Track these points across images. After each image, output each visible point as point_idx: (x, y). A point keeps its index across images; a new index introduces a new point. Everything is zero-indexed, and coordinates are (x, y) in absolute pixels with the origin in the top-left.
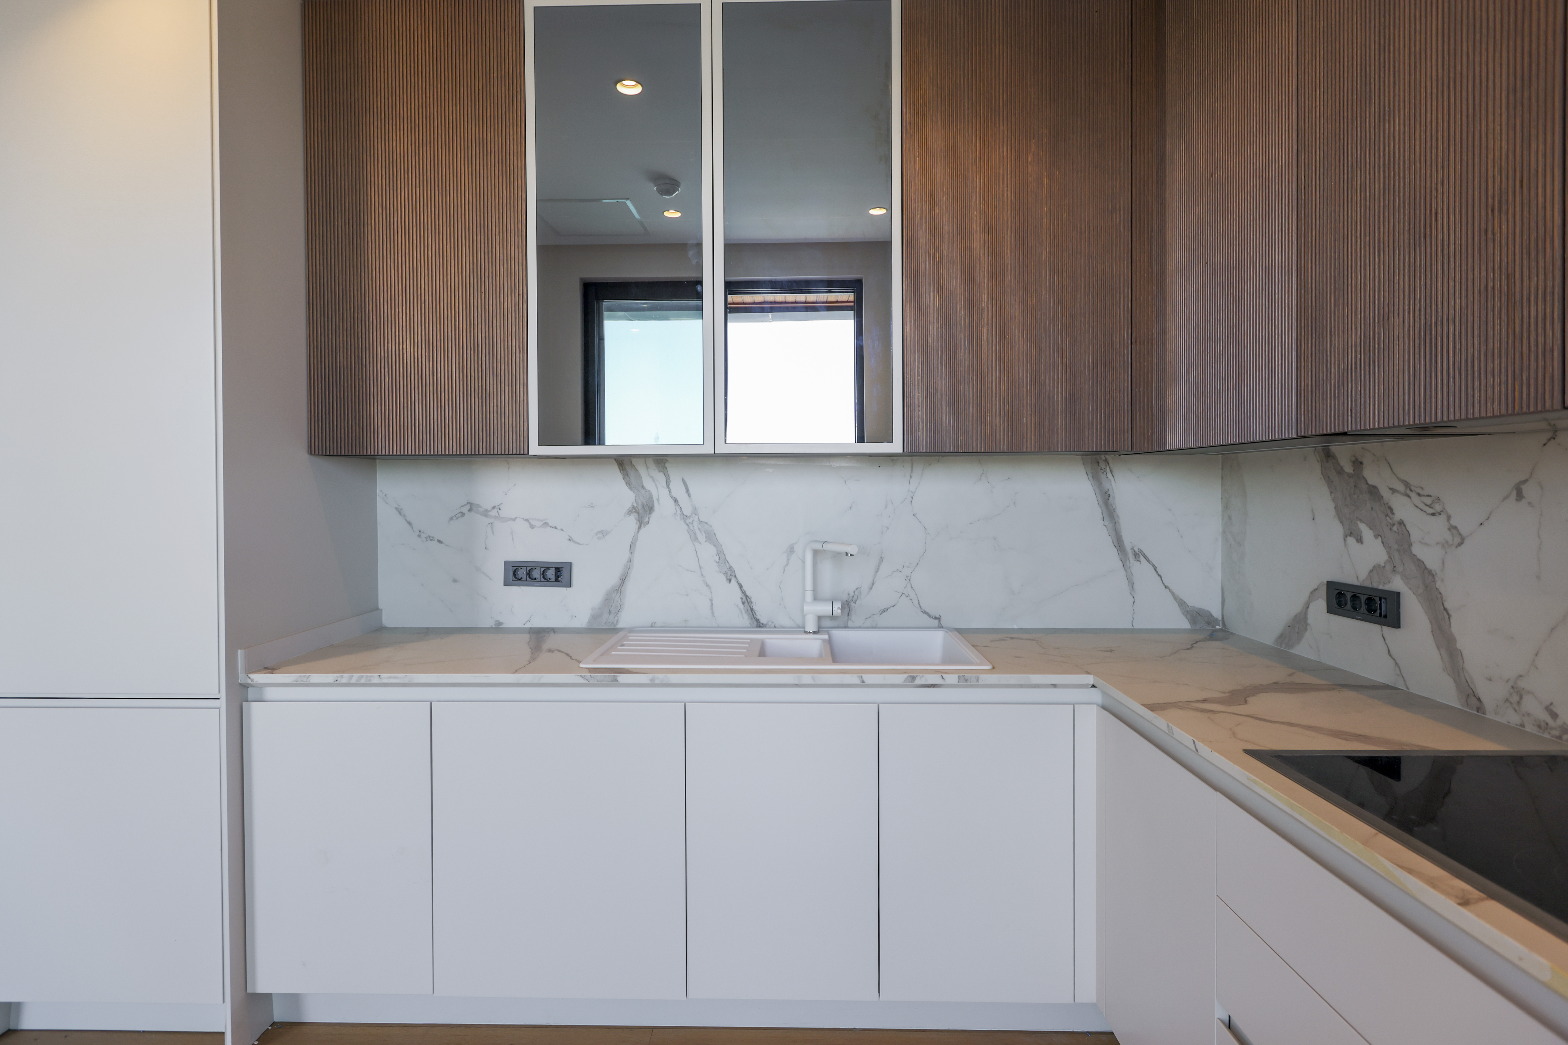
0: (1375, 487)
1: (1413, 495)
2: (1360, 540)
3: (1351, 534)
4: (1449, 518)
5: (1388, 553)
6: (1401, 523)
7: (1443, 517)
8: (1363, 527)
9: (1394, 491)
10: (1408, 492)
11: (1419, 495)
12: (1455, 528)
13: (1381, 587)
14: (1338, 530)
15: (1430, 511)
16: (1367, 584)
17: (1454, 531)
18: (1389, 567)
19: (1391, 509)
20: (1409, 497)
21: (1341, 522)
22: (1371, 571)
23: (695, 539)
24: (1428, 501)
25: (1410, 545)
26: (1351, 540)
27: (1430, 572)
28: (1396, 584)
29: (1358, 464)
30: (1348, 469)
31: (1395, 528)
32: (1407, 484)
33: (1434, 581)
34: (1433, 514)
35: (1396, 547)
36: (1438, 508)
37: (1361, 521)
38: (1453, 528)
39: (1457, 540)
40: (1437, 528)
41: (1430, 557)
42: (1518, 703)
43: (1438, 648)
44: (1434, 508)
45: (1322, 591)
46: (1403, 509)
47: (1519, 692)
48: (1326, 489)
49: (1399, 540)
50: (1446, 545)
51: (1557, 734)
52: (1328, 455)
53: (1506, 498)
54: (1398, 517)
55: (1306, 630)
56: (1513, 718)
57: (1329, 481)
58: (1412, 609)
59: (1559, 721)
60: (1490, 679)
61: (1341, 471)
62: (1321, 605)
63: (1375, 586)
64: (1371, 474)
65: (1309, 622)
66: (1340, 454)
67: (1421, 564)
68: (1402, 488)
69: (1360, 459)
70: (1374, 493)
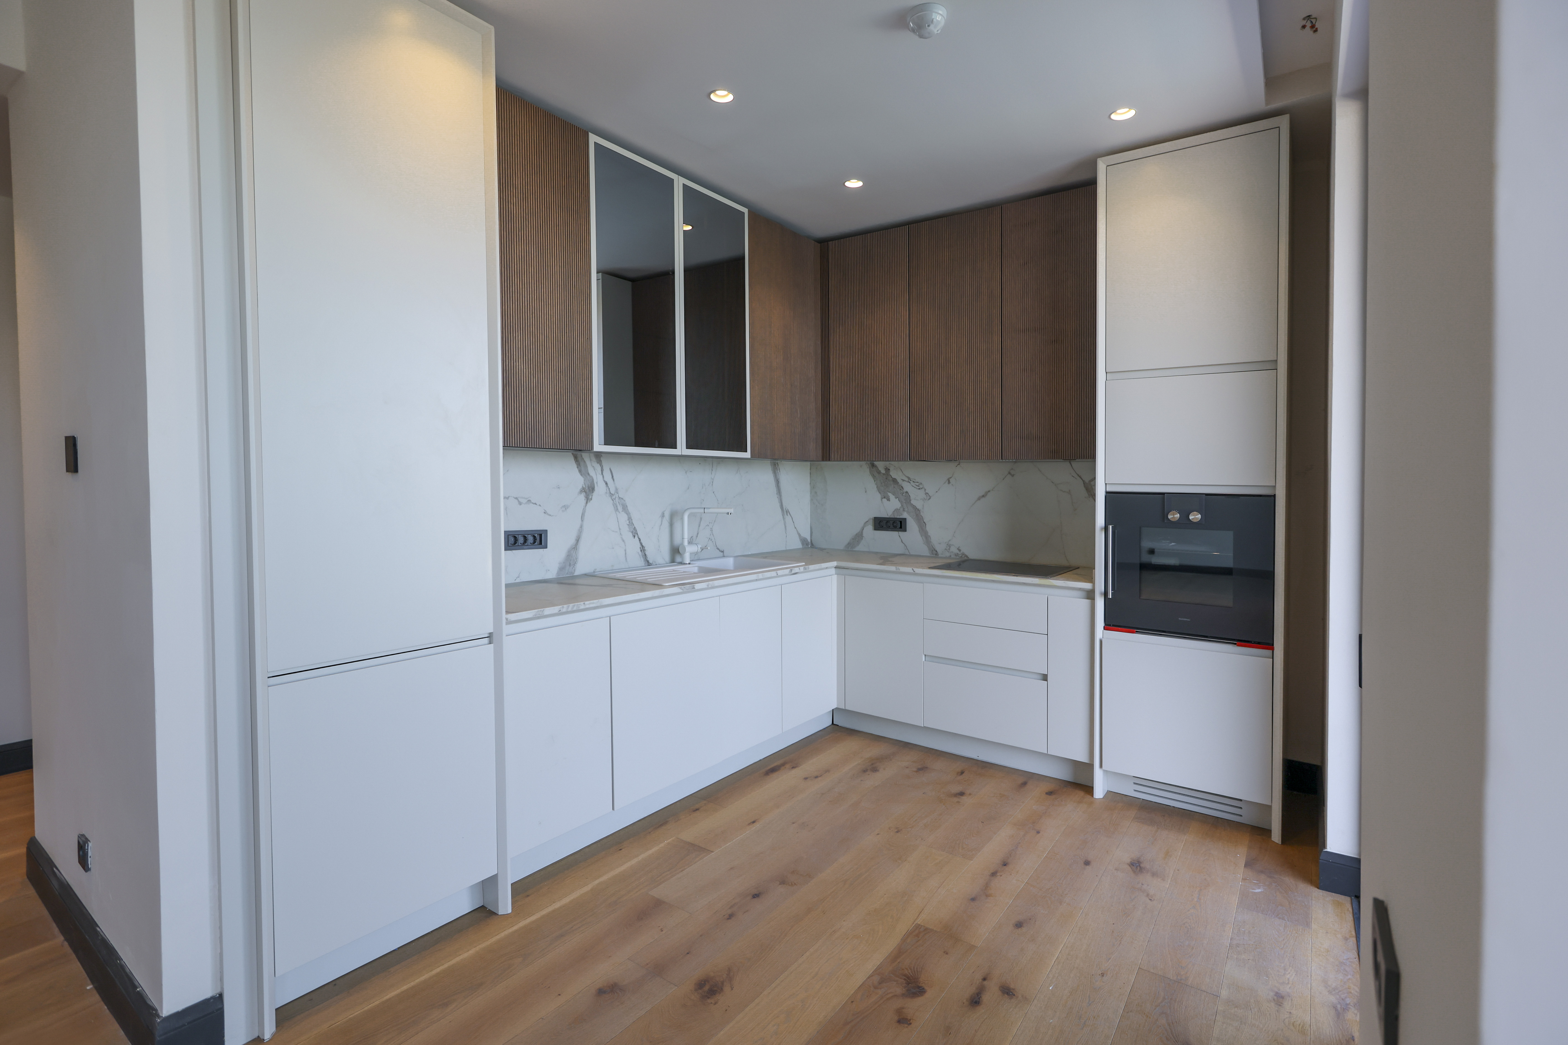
0: (895, 479)
1: (911, 482)
2: (889, 500)
3: (884, 498)
4: (925, 490)
5: (901, 504)
6: (907, 492)
7: (923, 490)
8: (890, 494)
9: (903, 480)
10: (909, 481)
11: (914, 482)
12: (927, 493)
13: (898, 517)
14: (879, 496)
15: (918, 488)
16: (893, 517)
17: (927, 495)
18: (901, 509)
19: (902, 487)
20: (910, 483)
21: (880, 493)
22: (894, 511)
23: (617, 510)
24: (917, 484)
25: (910, 500)
26: (885, 500)
27: (918, 510)
28: (905, 515)
29: (887, 470)
30: (883, 471)
31: (904, 494)
32: (909, 478)
33: (920, 513)
34: (919, 489)
35: (904, 501)
36: (921, 486)
37: (889, 492)
38: (927, 494)
39: (928, 498)
40: (921, 494)
41: (918, 504)
42: (949, 549)
43: (922, 537)
44: (919, 487)
45: (871, 522)
46: (907, 487)
47: (949, 546)
48: (872, 480)
49: (906, 499)
50: (924, 500)
51: (960, 556)
52: (873, 465)
53: (944, 483)
54: (905, 490)
55: (862, 539)
56: (948, 554)
57: (874, 476)
58: (911, 524)
59: (961, 552)
60: (940, 544)
61: (879, 472)
62: (870, 527)
63: (896, 517)
64: (894, 474)
65: (864, 535)
66: (881, 465)
67: (914, 507)
68: (907, 479)
69: (888, 468)
70: (895, 481)
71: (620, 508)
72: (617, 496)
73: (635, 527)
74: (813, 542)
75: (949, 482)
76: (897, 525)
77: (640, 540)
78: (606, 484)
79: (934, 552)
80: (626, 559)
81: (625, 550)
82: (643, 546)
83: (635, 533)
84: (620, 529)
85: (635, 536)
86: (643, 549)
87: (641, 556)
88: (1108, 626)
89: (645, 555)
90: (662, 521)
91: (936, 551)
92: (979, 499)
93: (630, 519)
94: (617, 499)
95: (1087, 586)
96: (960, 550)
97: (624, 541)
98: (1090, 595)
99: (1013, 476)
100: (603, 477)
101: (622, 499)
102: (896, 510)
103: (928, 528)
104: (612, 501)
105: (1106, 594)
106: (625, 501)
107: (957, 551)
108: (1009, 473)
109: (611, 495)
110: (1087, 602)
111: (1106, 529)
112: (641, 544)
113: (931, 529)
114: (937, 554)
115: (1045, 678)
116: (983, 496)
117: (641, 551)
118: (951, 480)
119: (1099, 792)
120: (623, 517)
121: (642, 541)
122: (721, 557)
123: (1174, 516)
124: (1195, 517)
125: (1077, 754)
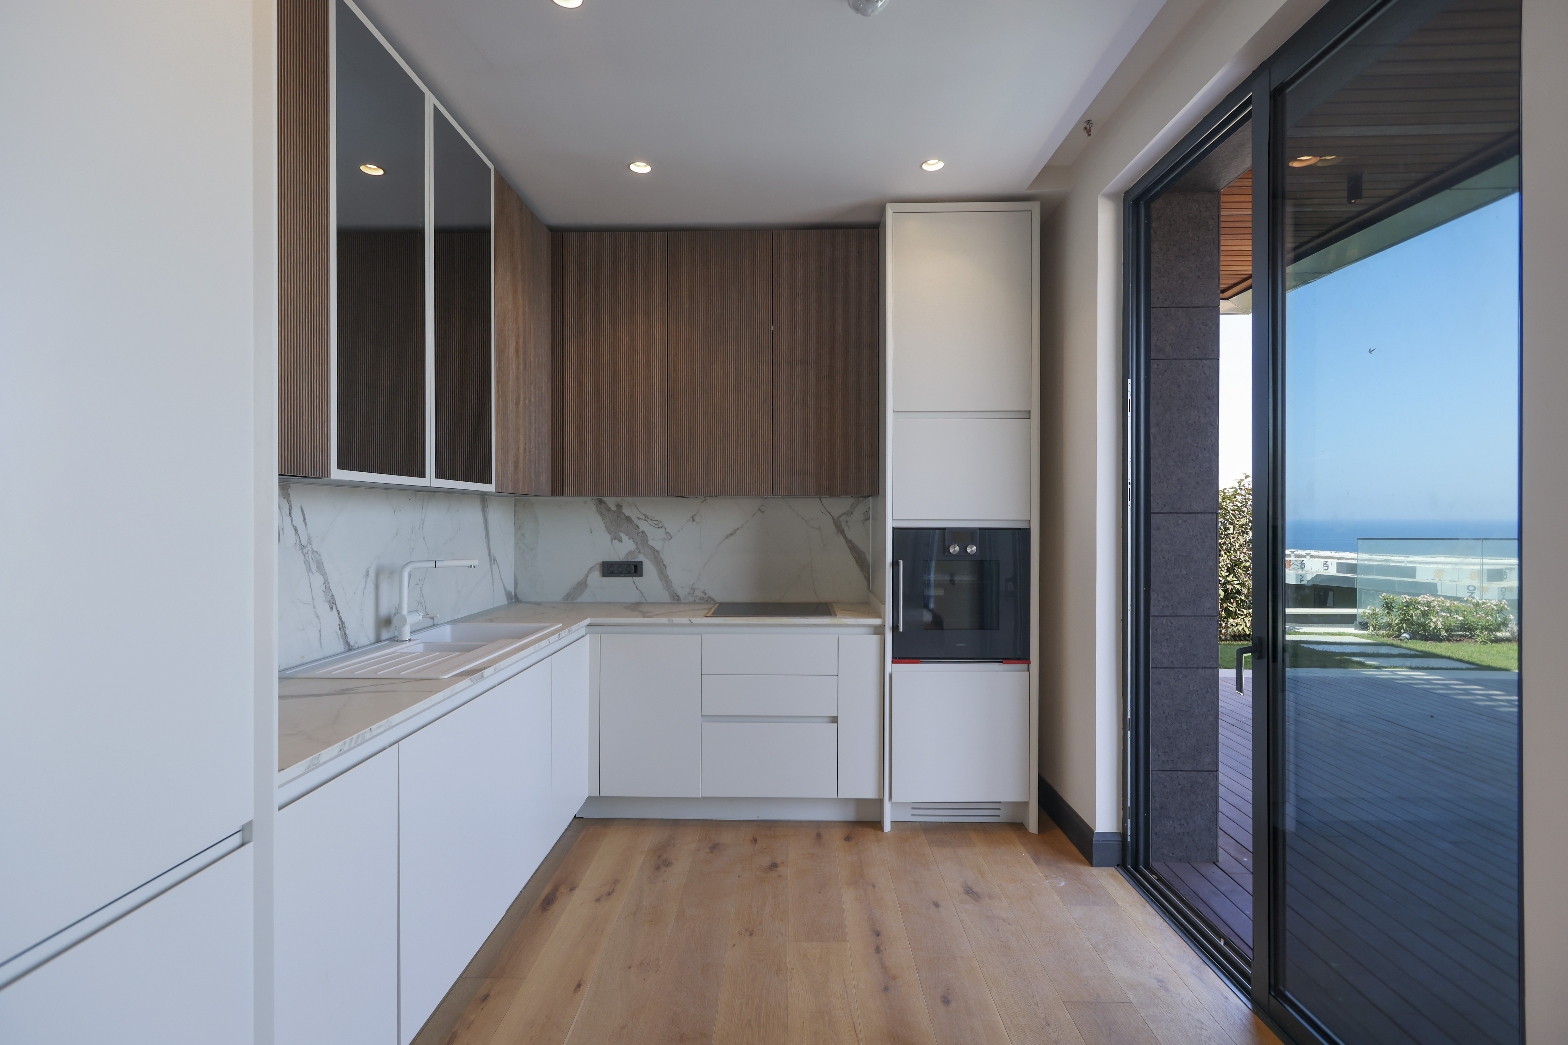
0: (629, 517)
1: (649, 520)
2: (621, 541)
3: (615, 538)
4: (665, 529)
5: (636, 545)
6: (643, 532)
7: (663, 529)
8: (622, 535)
9: (639, 519)
10: (647, 519)
11: (652, 520)
12: (668, 533)
13: (632, 560)
14: (608, 537)
15: (657, 526)
16: (625, 560)
17: (668, 534)
18: (637, 551)
19: (638, 526)
20: (647, 521)
21: (609, 533)
22: (627, 554)
23: (309, 570)
24: (656, 522)
25: (648, 541)
26: (616, 542)
27: (657, 551)
28: (641, 558)
29: (619, 506)
30: (614, 508)
31: (640, 534)
32: (646, 516)
33: (659, 555)
34: (658, 528)
35: (641, 542)
36: (661, 525)
37: (621, 532)
38: (667, 533)
39: (669, 537)
40: (660, 533)
41: (657, 545)
42: (693, 593)
43: (661, 581)
44: (659, 525)
45: (598, 567)
46: (644, 526)
47: (693, 589)
48: (599, 518)
49: (642, 539)
50: (663, 539)
51: (706, 599)
52: (601, 502)
53: (688, 521)
54: (641, 529)
55: (586, 588)
56: (691, 599)
57: (601, 514)
58: (649, 568)
59: (707, 595)
60: (683, 588)
61: (609, 510)
62: (597, 574)
63: (629, 560)
64: (627, 511)
65: (588, 584)
66: (611, 501)
67: (653, 549)
68: (643, 517)
69: (620, 504)
70: (628, 519)
71: (314, 567)
72: (310, 549)
73: (333, 595)
74: (518, 596)
75: (694, 520)
76: (634, 569)
77: (339, 613)
78: (296, 530)
79: (676, 597)
80: (321, 644)
81: (320, 631)
82: (342, 622)
83: (332, 604)
84: (313, 599)
85: (332, 608)
86: (342, 626)
87: (340, 637)
88: (896, 659)
89: (345, 634)
90: (366, 582)
91: (678, 596)
92: (727, 537)
93: (326, 582)
94: (310, 553)
95: (877, 621)
96: (705, 594)
97: (318, 617)
98: (879, 631)
99: (763, 512)
100: (292, 520)
101: (317, 552)
102: (630, 553)
103: (669, 572)
104: (303, 557)
105: (895, 628)
106: (320, 555)
107: (703, 595)
108: (759, 510)
109: (302, 547)
110: (875, 639)
111: (895, 564)
112: (340, 619)
113: (673, 573)
114: (679, 599)
115: (835, 720)
116: (731, 534)
117: (340, 629)
118: (696, 518)
119: (888, 825)
120: (318, 580)
121: (341, 614)
122: (431, 627)
123: (955, 549)
124: (972, 549)
125: (870, 793)
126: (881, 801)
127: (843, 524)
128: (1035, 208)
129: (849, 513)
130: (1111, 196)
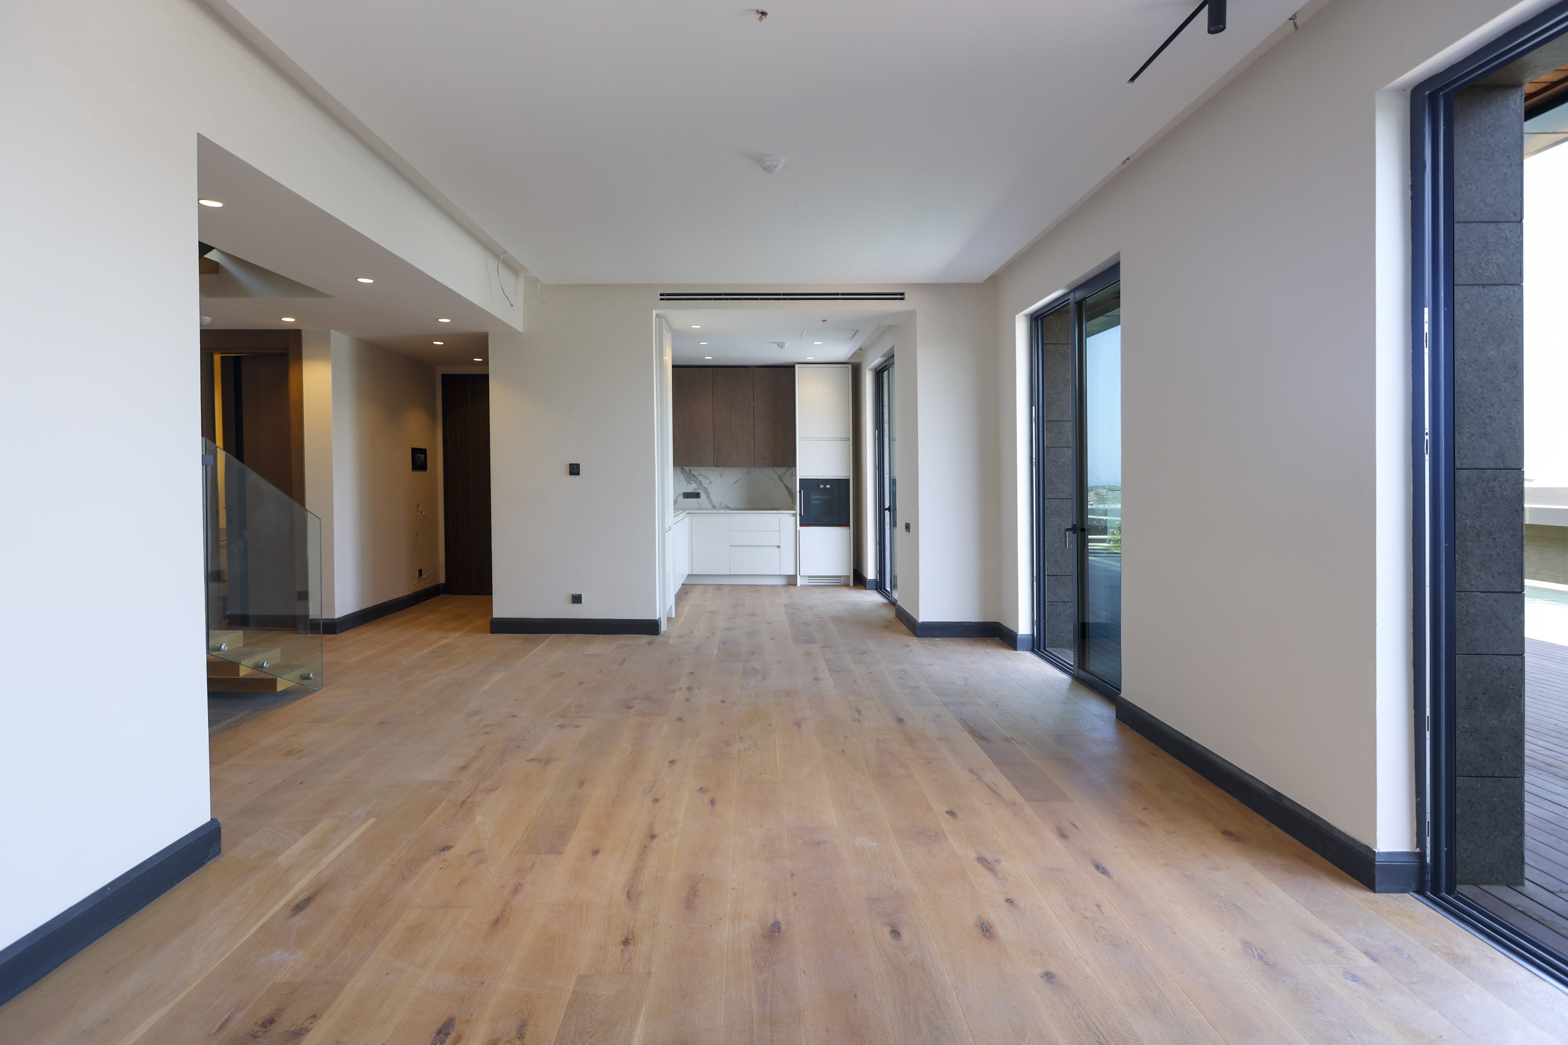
2: (691, 484)
4: (709, 479)
5: (697, 486)
6: (700, 481)
9: (698, 475)
10: (702, 476)
14: (685, 482)
16: (693, 492)
18: (698, 488)
24: (705, 477)
25: (702, 484)
26: (689, 484)
27: (706, 488)
28: (699, 491)
29: (690, 471)
30: (688, 471)
32: (702, 474)
33: (707, 490)
37: (691, 481)
38: (710, 481)
39: (711, 483)
40: (707, 481)
41: (706, 486)
42: (721, 505)
43: (708, 500)
44: (707, 478)
45: (682, 494)
46: (700, 478)
47: (721, 503)
48: (682, 475)
49: (700, 484)
50: (709, 484)
51: (726, 505)
52: (683, 469)
53: (719, 476)
54: (699, 479)
55: (676, 503)
56: (721, 507)
57: (683, 473)
58: (702, 495)
59: (728, 503)
60: (718, 501)
61: (686, 472)
62: (681, 497)
63: (695, 492)
64: (693, 472)
65: (678, 501)
66: (687, 469)
67: (704, 487)
68: (700, 475)
70: (694, 475)
75: (721, 476)
76: (697, 495)
79: (714, 506)
88: (801, 525)
92: (735, 483)
95: (794, 512)
98: (795, 515)
99: (750, 473)
102: (695, 489)
103: (711, 496)
105: (800, 514)
107: (726, 503)
108: (748, 472)
110: (793, 519)
111: (800, 492)
113: (713, 497)
114: (715, 508)
115: (779, 547)
116: (737, 480)
119: (798, 585)
123: (822, 486)
124: (828, 486)
125: (792, 573)
126: (796, 576)
127: (783, 478)
128: (850, 366)
129: (785, 473)
130: (871, 369)
